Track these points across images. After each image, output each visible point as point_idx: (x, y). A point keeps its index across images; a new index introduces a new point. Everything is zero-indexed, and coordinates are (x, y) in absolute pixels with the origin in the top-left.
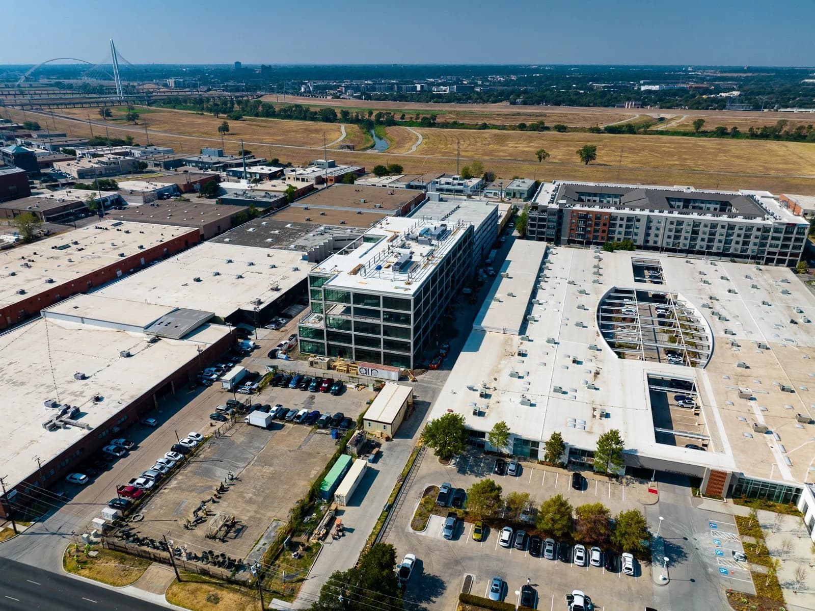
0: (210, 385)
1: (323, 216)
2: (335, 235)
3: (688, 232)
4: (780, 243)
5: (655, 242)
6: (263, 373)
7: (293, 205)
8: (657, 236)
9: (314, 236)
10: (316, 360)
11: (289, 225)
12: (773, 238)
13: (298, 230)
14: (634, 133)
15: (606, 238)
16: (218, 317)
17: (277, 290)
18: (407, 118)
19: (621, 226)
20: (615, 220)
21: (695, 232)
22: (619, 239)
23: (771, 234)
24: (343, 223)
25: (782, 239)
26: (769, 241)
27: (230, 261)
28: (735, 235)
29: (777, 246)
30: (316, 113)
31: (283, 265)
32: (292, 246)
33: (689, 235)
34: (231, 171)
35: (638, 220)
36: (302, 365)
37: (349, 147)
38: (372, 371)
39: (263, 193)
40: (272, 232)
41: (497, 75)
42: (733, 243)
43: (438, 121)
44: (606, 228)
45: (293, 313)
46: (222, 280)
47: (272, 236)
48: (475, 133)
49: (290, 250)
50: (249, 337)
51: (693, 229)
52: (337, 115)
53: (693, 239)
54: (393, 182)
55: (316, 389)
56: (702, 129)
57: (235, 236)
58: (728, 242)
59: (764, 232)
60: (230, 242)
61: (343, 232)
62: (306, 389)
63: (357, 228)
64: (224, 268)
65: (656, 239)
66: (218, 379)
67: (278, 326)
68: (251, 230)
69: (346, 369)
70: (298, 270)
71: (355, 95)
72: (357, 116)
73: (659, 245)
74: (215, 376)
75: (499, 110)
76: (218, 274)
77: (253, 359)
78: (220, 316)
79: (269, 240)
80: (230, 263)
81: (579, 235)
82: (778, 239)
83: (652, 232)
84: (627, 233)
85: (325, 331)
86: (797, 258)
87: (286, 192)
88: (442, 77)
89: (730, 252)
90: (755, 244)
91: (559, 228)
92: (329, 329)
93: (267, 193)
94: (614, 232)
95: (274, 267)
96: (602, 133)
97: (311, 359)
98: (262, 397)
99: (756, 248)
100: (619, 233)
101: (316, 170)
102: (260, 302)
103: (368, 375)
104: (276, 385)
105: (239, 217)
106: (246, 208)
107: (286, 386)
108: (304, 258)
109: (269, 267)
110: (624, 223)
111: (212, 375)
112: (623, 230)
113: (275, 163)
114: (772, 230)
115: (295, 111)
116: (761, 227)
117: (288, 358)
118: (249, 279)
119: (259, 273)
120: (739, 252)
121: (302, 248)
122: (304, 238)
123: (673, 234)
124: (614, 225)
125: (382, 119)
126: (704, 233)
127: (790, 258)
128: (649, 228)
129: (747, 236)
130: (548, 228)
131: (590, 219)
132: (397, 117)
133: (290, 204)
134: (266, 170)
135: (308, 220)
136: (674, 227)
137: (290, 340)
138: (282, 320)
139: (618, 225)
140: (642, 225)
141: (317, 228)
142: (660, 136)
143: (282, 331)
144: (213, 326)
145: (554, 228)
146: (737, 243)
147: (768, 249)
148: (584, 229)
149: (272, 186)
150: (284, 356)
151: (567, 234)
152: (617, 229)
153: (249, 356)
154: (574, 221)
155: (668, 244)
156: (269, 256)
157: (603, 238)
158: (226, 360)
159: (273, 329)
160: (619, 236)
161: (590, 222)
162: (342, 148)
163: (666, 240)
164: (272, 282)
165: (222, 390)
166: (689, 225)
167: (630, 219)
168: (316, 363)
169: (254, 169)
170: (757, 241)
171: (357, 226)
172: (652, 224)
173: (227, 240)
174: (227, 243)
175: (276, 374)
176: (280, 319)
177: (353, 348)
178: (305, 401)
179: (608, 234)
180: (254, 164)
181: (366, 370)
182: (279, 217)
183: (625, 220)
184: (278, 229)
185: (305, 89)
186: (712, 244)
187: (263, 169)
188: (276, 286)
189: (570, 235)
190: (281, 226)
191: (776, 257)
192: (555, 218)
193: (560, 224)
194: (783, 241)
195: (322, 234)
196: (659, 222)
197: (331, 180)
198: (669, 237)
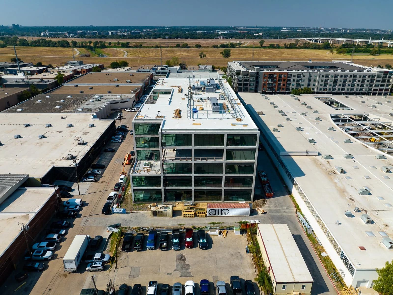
0: (46, 267)
1: (92, 90)
2: (109, 100)
3: (331, 81)
4: (380, 83)
5: (313, 89)
6: (106, 235)
7: (65, 85)
8: (314, 85)
9: (93, 101)
10: (160, 209)
11: (69, 96)
12: (377, 81)
13: (78, 99)
14: (234, 48)
15: (285, 89)
16: (33, 178)
17: (84, 144)
18: (112, 44)
19: (294, 81)
20: (290, 77)
21: (335, 81)
22: (292, 89)
23: (375, 79)
24: (110, 92)
25: (381, 81)
26: (375, 83)
27: (28, 125)
28: (357, 81)
29: (378, 86)
30: (56, 43)
31: (78, 124)
32: (80, 109)
33: (332, 83)
34: (8, 70)
35: (304, 76)
36: (143, 216)
37: (86, 56)
38: (222, 210)
39: (39, 80)
40: (57, 102)
41: (148, 29)
42: (356, 85)
43: (130, 45)
44: (285, 83)
45: (104, 163)
46: (25, 142)
47: (59, 104)
48: (154, 50)
49: (79, 112)
50: (71, 193)
51: (334, 79)
52: (69, 44)
53: (334, 85)
54: (127, 70)
55: (181, 246)
56: (263, 45)
57: (26, 106)
58: (353, 85)
59: (372, 78)
60: (22, 111)
61: (115, 98)
62: (168, 248)
63: (123, 95)
64: (23, 132)
65: (314, 87)
66: (54, 257)
67: (97, 178)
68: (38, 101)
69: (193, 213)
70: (94, 126)
71: (75, 36)
72: (82, 44)
73: (315, 91)
74: (48, 254)
75: (158, 41)
76: (20, 137)
77: (85, 219)
78: (35, 177)
79: (58, 107)
80: (28, 127)
81: (269, 88)
82: (379, 81)
83: (312, 83)
84: (297, 85)
85: (162, 178)
86: (388, 92)
87: (56, 78)
88: (119, 30)
89: (354, 91)
90: (367, 86)
91: (257, 85)
92: (167, 175)
93: (41, 80)
94: (289, 85)
95: (71, 126)
96: (219, 48)
97: (153, 209)
98: (120, 271)
99: (367, 88)
100: (293, 86)
101: (71, 67)
102: (73, 158)
103: (217, 215)
104: (129, 250)
105: (25, 95)
106: (28, 88)
107: (143, 248)
108: (95, 117)
109: (67, 126)
110: (296, 78)
111: (45, 253)
112: (295, 83)
113: (40, 64)
114: (376, 76)
115: (41, 42)
116: (371, 75)
117: (125, 212)
118: (52, 138)
119: (59, 132)
120: (358, 91)
121: (89, 110)
122: (86, 103)
123: (323, 83)
124: (289, 80)
125: (97, 45)
126: (341, 81)
127: (385, 92)
128: (310, 80)
129: (363, 81)
130: (250, 85)
131: (276, 78)
132: (107, 45)
133: (62, 84)
134: (35, 68)
135: (82, 92)
136: (324, 79)
137: (116, 190)
138: (98, 171)
139: (292, 80)
140: (306, 79)
141: (92, 97)
142: (247, 49)
143: (102, 182)
144: (30, 190)
145: (253, 85)
146: (358, 85)
147: (374, 88)
148: (272, 84)
149: (44, 75)
150: (120, 210)
151: (262, 89)
152: (292, 82)
153: (80, 216)
154: (266, 80)
155: (320, 90)
156: (62, 118)
157: (283, 89)
158: (57, 228)
159: (92, 181)
160: (293, 87)
161: (275, 80)
162: (83, 56)
163: (320, 87)
164: (76, 138)
165: (65, 273)
166: (332, 77)
167: (299, 76)
168: (160, 212)
169: (24, 68)
170: (368, 83)
171: (123, 94)
172: (311, 78)
173: (20, 110)
174: (20, 112)
175: (122, 234)
176: (96, 171)
177: (193, 190)
178: (177, 266)
179: (286, 86)
180: (25, 66)
181: (216, 211)
182: (58, 92)
183: (296, 76)
184: (61, 99)
185: (44, 34)
186: (344, 87)
187: (32, 68)
188: (82, 141)
189: (264, 89)
190: (64, 97)
191: (378, 92)
192: (254, 79)
193: (257, 82)
194: (381, 83)
195: (99, 100)
196: (316, 77)
197: (84, 72)
198: (321, 85)
